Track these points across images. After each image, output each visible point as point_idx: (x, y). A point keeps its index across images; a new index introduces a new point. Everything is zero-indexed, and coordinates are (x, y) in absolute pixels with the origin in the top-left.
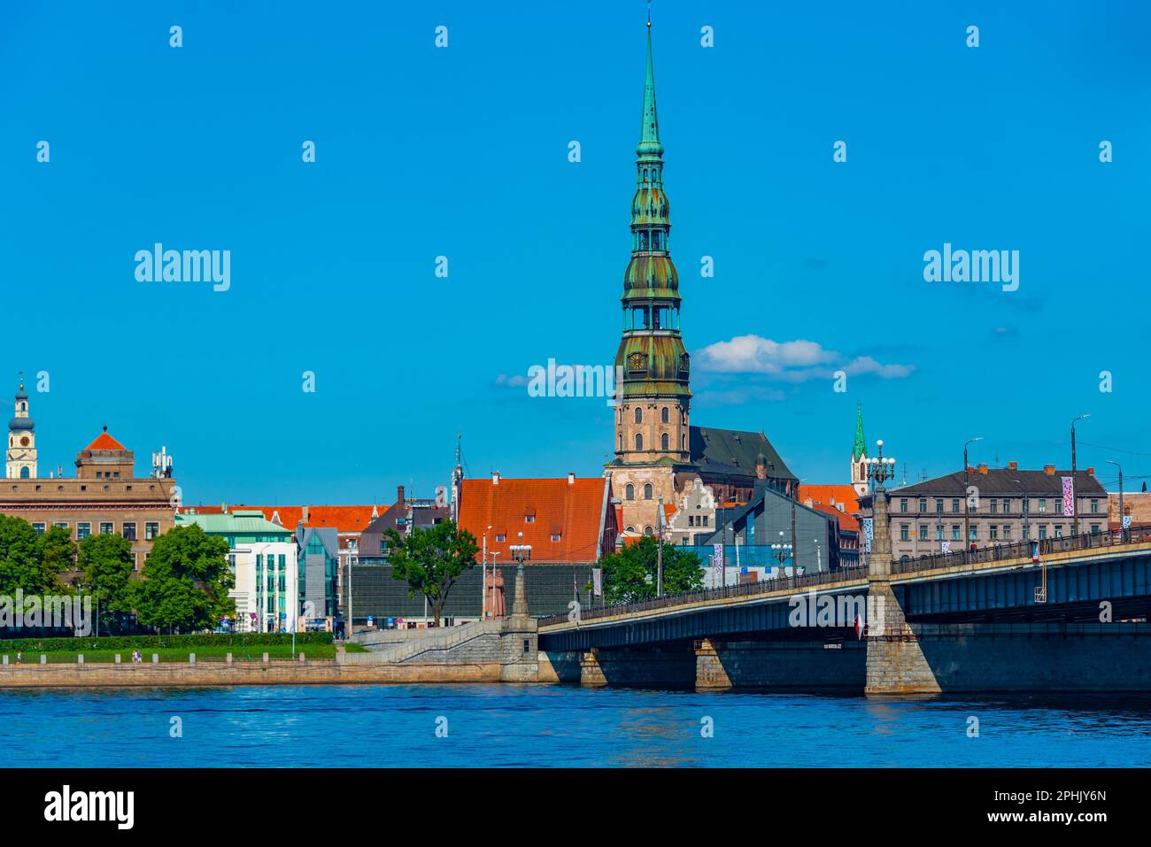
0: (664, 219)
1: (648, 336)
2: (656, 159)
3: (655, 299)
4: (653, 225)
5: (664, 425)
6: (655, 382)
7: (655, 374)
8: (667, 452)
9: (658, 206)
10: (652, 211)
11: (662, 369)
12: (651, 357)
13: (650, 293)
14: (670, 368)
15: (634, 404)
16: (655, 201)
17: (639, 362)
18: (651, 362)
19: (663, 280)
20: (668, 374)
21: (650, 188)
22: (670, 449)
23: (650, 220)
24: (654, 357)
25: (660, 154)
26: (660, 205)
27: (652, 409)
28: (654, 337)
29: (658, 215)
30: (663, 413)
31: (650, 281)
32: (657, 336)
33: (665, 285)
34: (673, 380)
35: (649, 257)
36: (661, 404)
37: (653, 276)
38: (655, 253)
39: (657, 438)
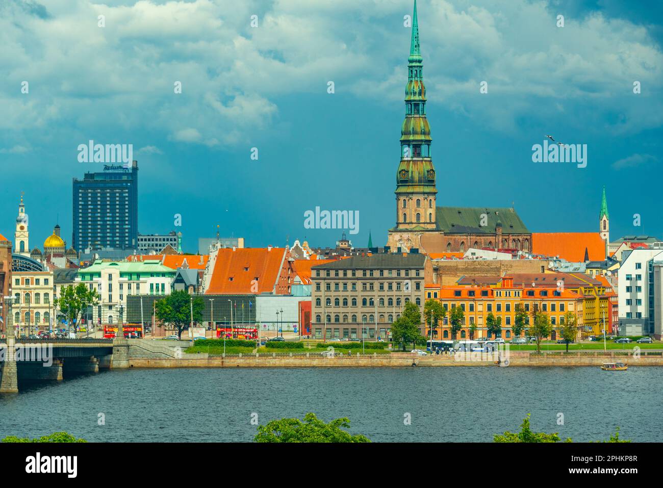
0: (420, 97)
1: (410, 161)
2: (418, 64)
3: (414, 141)
4: (414, 101)
5: (418, 209)
6: (412, 185)
7: (412, 181)
8: (420, 223)
9: (417, 90)
10: (414, 93)
11: (416, 178)
12: (410, 172)
13: (411, 138)
14: (421, 177)
15: (402, 198)
16: (415, 88)
17: (405, 175)
18: (410, 175)
19: (419, 130)
20: (420, 181)
21: (413, 80)
22: (421, 221)
23: (412, 98)
24: (412, 172)
25: (420, 61)
26: (418, 90)
27: (410, 200)
28: (413, 161)
29: (417, 95)
30: (417, 202)
31: (411, 131)
32: (415, 161)
33: (420, 132)
34: (423, 184)
35: (411, 118)
36: (415, 197)
37: (413, 128)
38: (416, 116)
39: (413, 216)
